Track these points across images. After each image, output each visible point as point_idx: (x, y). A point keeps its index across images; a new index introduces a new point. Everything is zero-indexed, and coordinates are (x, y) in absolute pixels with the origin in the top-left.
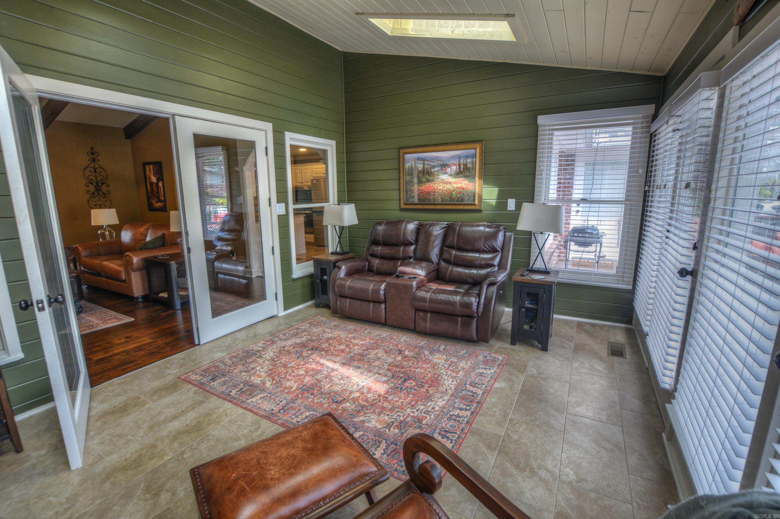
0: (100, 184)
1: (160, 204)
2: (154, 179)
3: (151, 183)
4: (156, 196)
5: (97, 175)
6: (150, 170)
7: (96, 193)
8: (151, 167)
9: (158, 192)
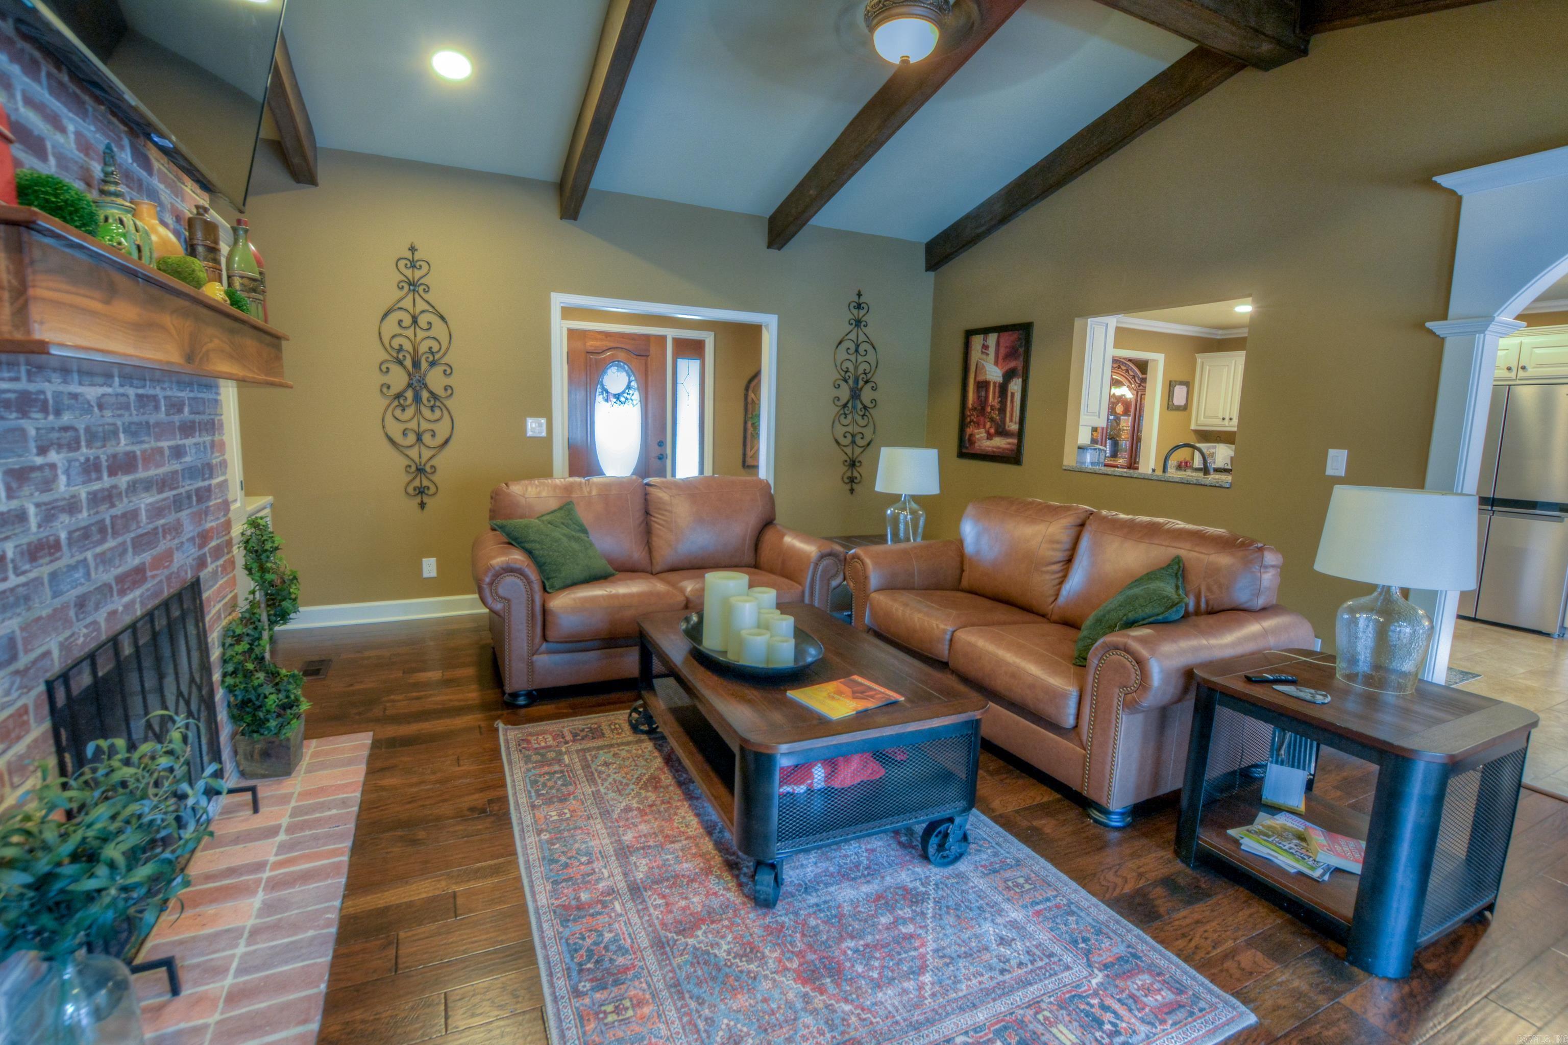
0: (861, 383)
1: (1000, 443)
2: (994, 373)
3: (983, 385)
4: (992, 420)
5: (860, 359)
6: (985, 347)
7: (850, 405)
8: (992, 338)
9: (1002, 410)
